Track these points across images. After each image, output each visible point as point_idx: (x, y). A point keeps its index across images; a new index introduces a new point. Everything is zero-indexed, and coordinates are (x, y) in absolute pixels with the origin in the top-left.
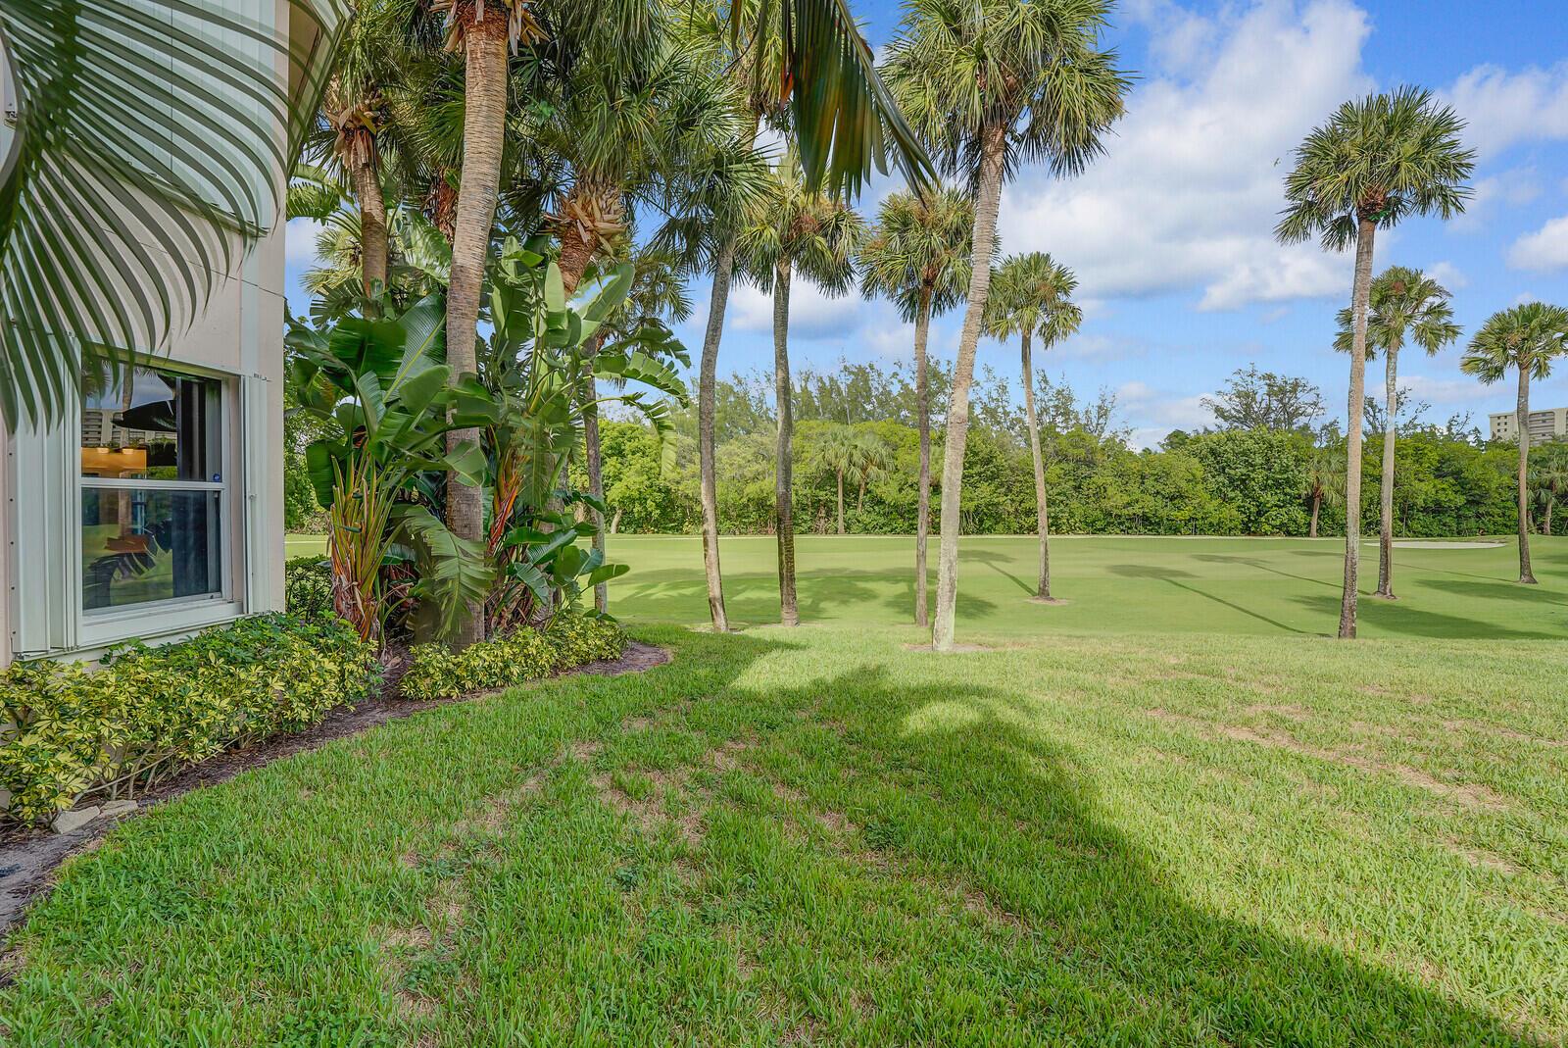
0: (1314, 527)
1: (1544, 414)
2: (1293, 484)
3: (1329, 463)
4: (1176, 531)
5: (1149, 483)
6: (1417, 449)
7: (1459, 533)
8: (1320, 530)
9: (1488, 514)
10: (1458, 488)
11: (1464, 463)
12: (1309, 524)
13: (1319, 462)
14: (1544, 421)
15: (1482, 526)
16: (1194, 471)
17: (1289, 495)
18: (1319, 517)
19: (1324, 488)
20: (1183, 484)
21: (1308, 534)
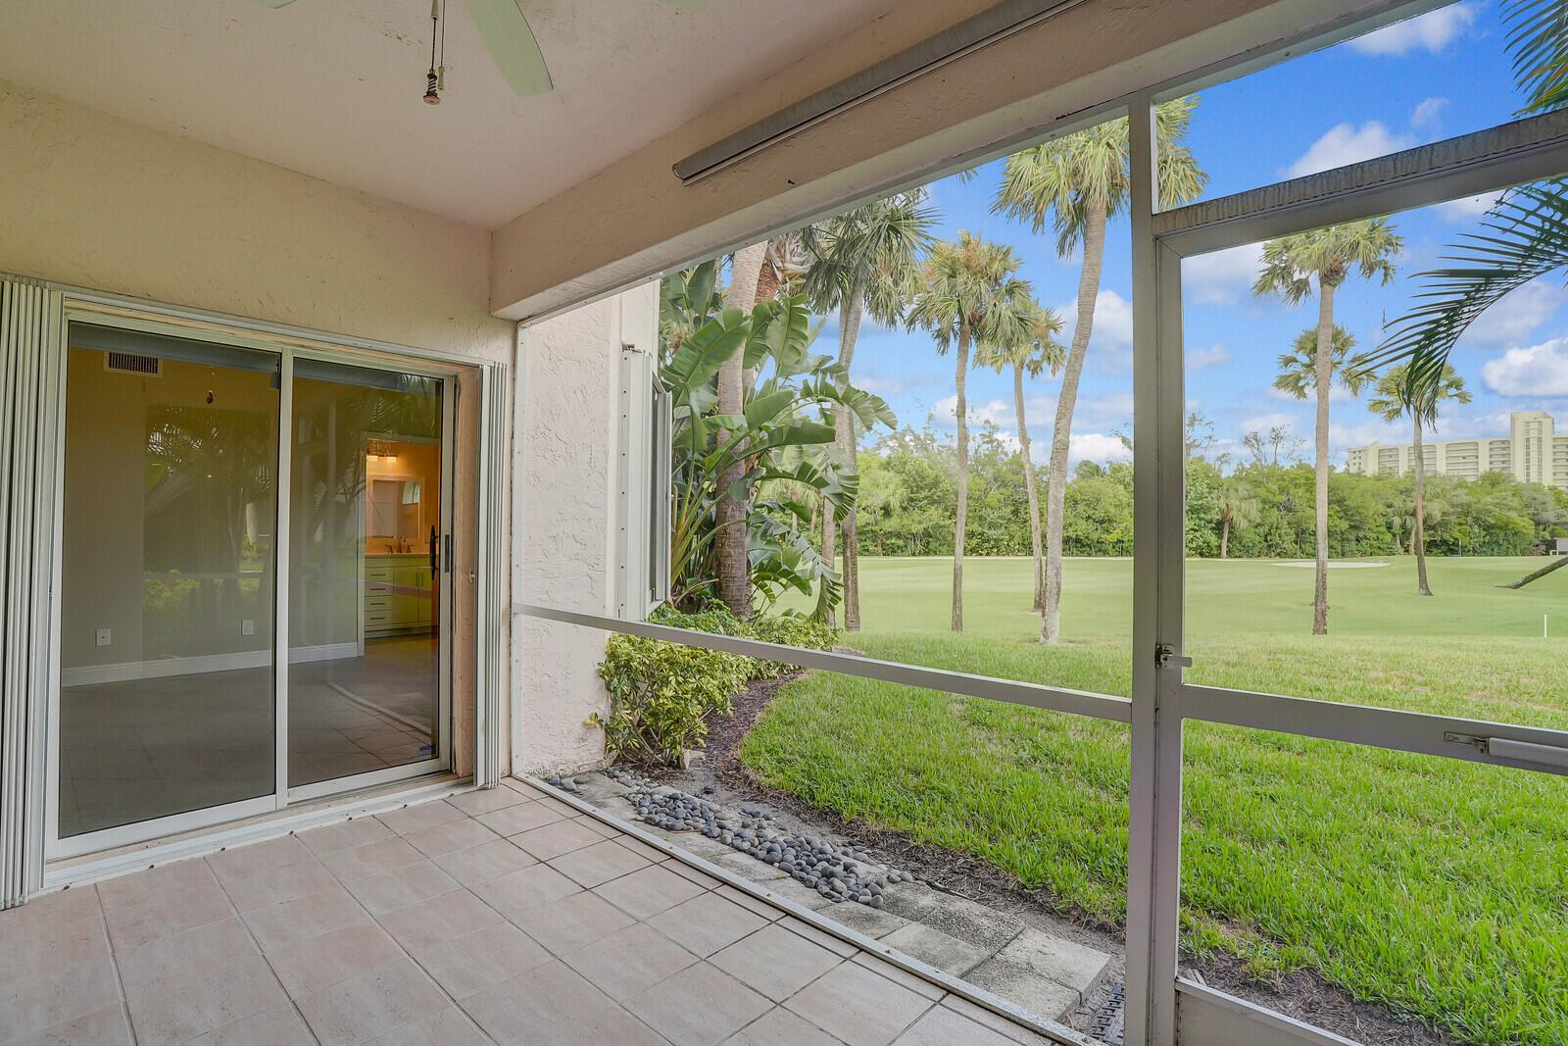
0: (1224, 550)
1: (1390, 450)
2: (1207, 509)
3: (1237, 490)
4: (1105, 553)
5: (1081, 508)
6: (1307, 479)
7: (1343, 555)
8: (1229, 552)
9: (1366, 538)
10: (1342, 514)
11: (1346, 493)
12: (1220, 547)
13: (1227, 490)
14: (1390, 456)
15: (1361, 548)
16: (1121, 497)
17: (1203, 519)
18: (1228, 541)
19: (1234, 514)
20: (1112, 510)
21: (1219, 555)
